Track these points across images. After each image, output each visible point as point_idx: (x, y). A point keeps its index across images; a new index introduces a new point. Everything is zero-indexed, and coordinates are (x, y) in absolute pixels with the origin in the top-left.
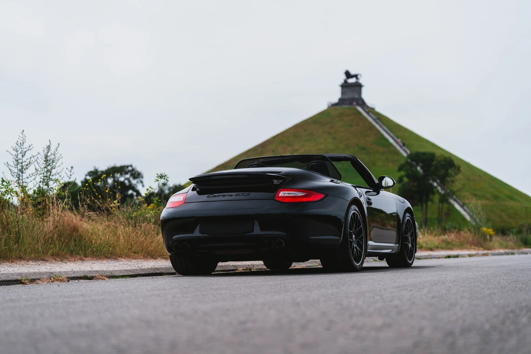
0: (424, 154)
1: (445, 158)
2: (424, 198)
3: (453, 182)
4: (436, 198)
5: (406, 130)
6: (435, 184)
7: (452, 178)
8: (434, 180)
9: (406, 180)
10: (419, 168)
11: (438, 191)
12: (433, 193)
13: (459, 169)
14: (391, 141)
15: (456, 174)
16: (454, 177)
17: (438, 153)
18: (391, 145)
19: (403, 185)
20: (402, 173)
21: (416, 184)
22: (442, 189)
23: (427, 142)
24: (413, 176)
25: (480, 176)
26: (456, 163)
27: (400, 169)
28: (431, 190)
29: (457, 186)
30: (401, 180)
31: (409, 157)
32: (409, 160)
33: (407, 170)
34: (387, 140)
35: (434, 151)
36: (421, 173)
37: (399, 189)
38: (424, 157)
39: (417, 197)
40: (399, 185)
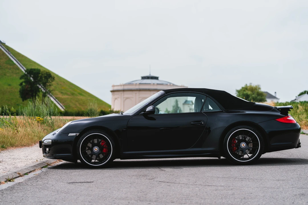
0: (34, 70)
1: (47, 73)
2: (34, 94)
3: (50, 85)
4: (41, 94)
5: (23, 56)
6: (40, 87)
7: (50, 84)
8: (40, 85)
9: (24, 84)
10: (31, 78)
11: (42, 91)
12: (39, 92)
13: (54, 78)
14: (15, 62)
15: (52, 81)
16: (51, 83)
17: (42, 70)
18: (15, 64)
19: (22, 87)
20: (23, 80)
21: (29, 86)
22: (44, 90)
23: (35, 63)
24: (28, 82)
25: (64, 82)
26: (52, 75)
27: (21, 78)
28: (38, 90)
29: (52, 88)
30: (21, 84)
31: (26, 71)
32: (26, 73)
33: (25, 78)
34: (12, 61)
35: (39, 68)
36: (33, 80)
37: (20, 89)
38: (35, 72)
39: (30, 93)
40: (20, 87)
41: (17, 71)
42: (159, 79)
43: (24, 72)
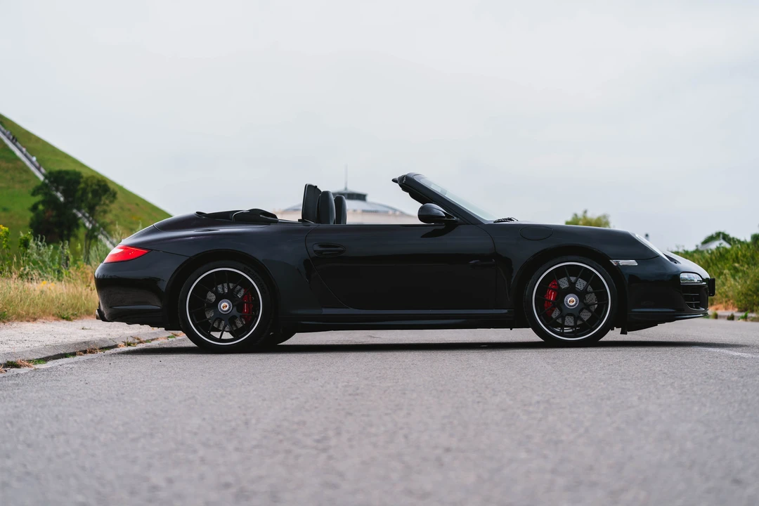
0: (67, 173)
1: (99, 181)
2: (66, 232)
3: (105, 212)
4: (81, 233)
5: (38, 140)
6: (80, 215)
7: (105, 207)
8: (79, 209)
9: (41, 207)
10: (59, 194)
11: (84, 225)
12: (78, 226)
13: (114, 195)
14: (18, 153)
15: (112, 202)
16: (107, 205)
17: (85, 174)
18: (18, 159)
19: (37, 215)
20: (39, 198)
21: (54, 213)
22: (90, 222)
23: (67, 156)
24: (51, 202)
25: (137, 205)
26: (111, 187)
27: (34, 194)
28: (74, 223)
29: (109, 218)
30: (34, 208)
31: (46, 177)
32: (47, 181)
33: (46, 194)
34: (13, 153)
35: (78, 169)
36: (62, 199)
37: (32, 219)
38: (67, 177)
39: (57, 230)
40: (31, 214)
41: (24, 177)
42: (368, 198)
43: (42, 178)
